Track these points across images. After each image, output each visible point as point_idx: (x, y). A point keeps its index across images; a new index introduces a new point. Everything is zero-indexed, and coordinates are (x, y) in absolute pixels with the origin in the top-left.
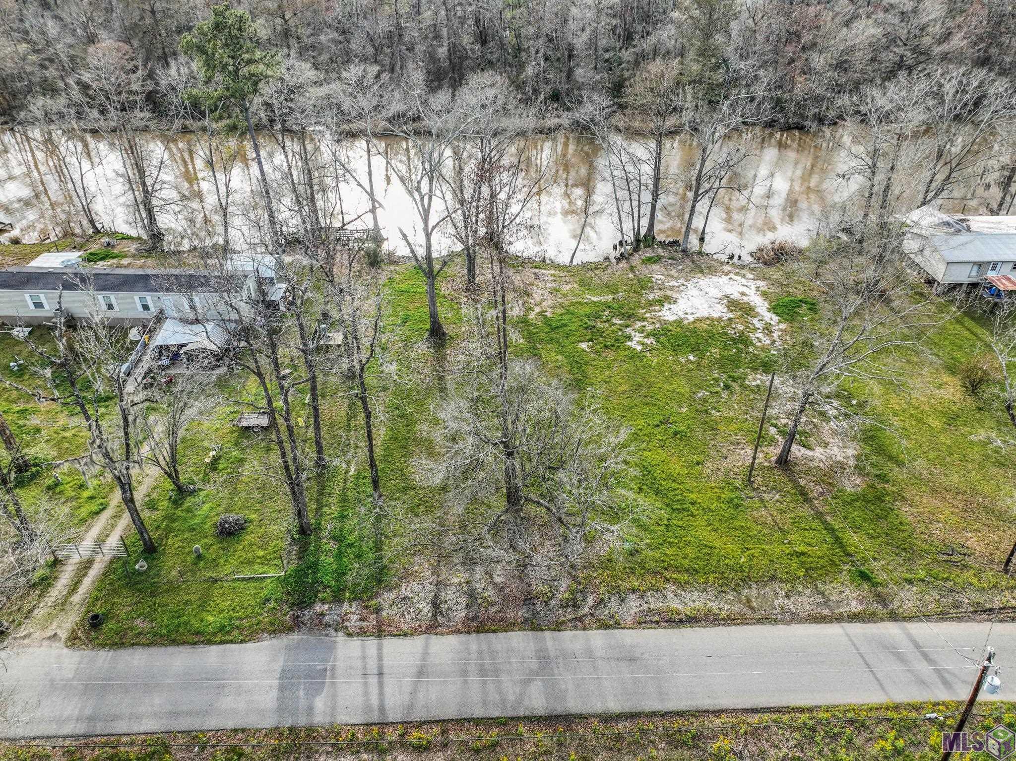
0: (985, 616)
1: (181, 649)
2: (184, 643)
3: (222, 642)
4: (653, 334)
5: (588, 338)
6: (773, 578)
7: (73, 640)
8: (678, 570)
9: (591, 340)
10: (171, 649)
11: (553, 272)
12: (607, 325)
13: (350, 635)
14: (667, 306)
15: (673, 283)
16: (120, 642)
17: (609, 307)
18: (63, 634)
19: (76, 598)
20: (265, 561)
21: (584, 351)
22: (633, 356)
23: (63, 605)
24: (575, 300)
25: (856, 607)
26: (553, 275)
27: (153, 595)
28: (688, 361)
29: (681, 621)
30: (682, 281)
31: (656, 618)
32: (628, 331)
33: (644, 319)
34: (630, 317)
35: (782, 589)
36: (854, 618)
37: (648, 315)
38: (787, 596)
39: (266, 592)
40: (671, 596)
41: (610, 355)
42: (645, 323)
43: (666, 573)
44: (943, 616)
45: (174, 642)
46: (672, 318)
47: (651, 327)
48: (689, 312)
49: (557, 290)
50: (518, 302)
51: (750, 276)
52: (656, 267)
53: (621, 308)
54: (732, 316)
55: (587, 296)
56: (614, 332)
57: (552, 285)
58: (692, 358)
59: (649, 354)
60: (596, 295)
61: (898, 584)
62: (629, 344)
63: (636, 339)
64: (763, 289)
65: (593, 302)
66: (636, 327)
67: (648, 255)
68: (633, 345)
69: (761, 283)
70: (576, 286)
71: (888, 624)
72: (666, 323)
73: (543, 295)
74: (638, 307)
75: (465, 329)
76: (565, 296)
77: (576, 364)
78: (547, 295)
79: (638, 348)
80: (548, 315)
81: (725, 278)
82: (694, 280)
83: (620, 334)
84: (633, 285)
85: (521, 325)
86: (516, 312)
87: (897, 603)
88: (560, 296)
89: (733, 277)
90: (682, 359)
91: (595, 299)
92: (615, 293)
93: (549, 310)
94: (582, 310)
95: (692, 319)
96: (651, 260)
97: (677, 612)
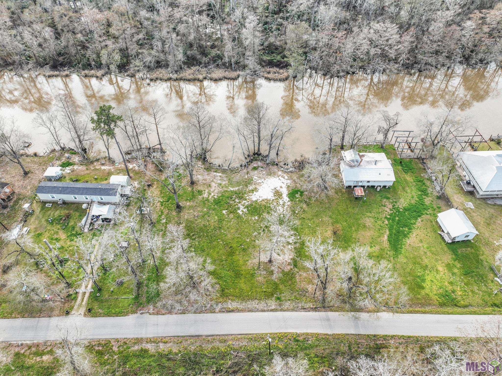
0: (303, 310)
1: (111, 318)
2: (111, 316)
3: (120, 316)
4: (247, 207)
5: (226, 208)
6: (256, 299)
7: (85, 315)
8: (233, 296)
9: (227, 209)
10: (108, 318)
11: (220, 174)
12: (233, 202)
13: (150, 314)
14: (255, 192)
15: (260, 181)
16: (96, 315)
17: (236, 193)
18: (83, 314)
19: (84, 303)
20: (129, 293)
21: (224, 214)
22: (239, 217)
23: (80, 305)
24: (225, 189)
25: (273, 307)
26: (220, 176)
27: (102, 303)
28: (255, 219)
29: (230, 311)
30: (263, 180)
31: (224, 310)
32: (239, 205)
33: (246, 199)
34: (241, 198)
35: (257, 301)
36: (272, 310)
37: (247, 198)
38: (258, 304)
39: (130, 302)
40: (229, 304)
41: (232, 216)
42: (246, 202)
43: (230, 297)
44: (293, 310)
45: (109, 316)
46: (254, 199)
47: (247, 204)
48: (261, 196)
49: (220, 184)
50: (207, 191)
51: (286, 177)
52: (256, 172)
53: (240, 194)
54: (274, 198)
55: (230, 188)
56: (235, 205)
57: (219, 182)
58: (256, 218)
59: (243, 216)
60: (233, 187)
61: (286, 301)
62: (238, 211)
63: (241, 209)
64: (288, 184)
65: (231, 191)
66: (243, 203)
67: (255, 165)
68: (240, 212)
69: (289, 181)
70: (227, 182)
71: (279, 312)
72: (252, 201)
73: (215, 187)
74: (245, 193)
75: (188, 204)
76: (222, 187)
77: (220, 220)
78: (217, 187)
79: (241, 213)
80: (216, 197)
81: (278, 178)
82: (267, 179)
83: (237, 206)
84: (246, 182)
85: (206, 202)
86: (206, 195)
87: (283, 306)
88: (221, 187)
89: (280, 178)
90: (253, 218)
91: (232, 189)
92: (239, 186)
93: (216, 194)
94: (227, 195)
95: (261, 200)
96: (255, 168)
97: (229, 308)
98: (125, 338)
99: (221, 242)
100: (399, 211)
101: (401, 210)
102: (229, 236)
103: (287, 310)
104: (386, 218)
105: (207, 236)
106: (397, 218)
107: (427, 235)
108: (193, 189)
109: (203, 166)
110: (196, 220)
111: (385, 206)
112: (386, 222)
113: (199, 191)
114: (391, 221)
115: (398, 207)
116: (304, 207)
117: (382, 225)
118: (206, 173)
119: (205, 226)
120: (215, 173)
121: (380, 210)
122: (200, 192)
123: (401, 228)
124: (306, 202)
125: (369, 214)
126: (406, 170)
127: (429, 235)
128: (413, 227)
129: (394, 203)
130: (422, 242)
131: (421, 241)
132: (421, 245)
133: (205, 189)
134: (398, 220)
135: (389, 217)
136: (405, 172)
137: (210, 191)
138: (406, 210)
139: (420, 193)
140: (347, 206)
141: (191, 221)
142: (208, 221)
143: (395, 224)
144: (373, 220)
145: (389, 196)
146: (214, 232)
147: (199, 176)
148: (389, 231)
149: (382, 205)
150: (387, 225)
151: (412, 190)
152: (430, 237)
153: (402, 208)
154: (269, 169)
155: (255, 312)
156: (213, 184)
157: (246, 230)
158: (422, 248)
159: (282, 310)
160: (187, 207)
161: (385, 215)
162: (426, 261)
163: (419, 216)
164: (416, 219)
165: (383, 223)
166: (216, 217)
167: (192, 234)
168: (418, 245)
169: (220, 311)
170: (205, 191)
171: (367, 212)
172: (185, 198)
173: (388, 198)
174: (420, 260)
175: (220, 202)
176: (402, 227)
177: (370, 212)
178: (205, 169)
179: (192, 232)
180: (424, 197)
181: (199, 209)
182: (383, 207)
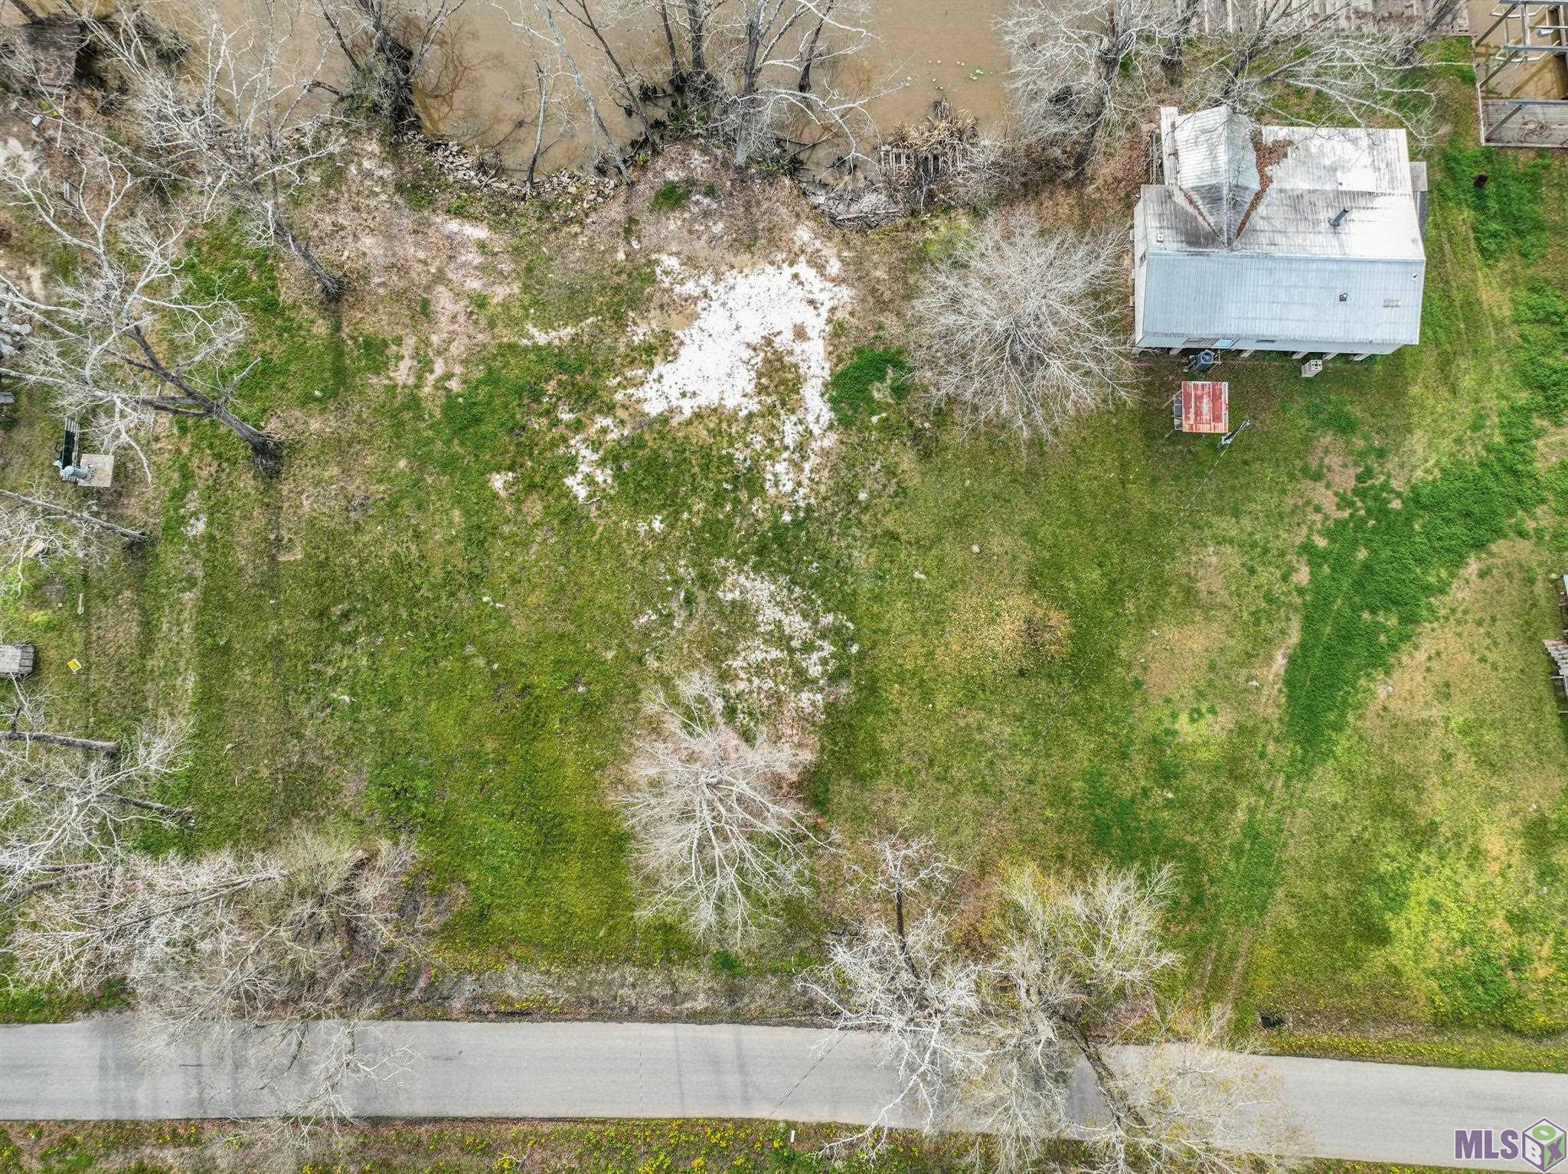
3: (34, 1022)
4: (615, 457)
5: (508, 459)
6: (627, 960)
8: (529, 942)
9: (511, 468)
11: (480, 232)
12: (544, 421)
15: (690, 288)
17: (560, 366)
21: (496, 496)
22: (569, 516)
24: (507, 337)
25: (701, 1003)
26: (482, 246)
28: (651, 534)
29: (512, 1014)
30: (706, 280)
31: (485, 1008)
32: (576, 442)
33: (609, 409)
34: (588, 398)
35: (630, 972)
36: (693, 1017)
37: (619, 396)
38: (634, 985)
40: (509, 977)
41: (535, 507)
42: (608, 422)
43: (512, 949)
44: (785, 1019)
46: (654, 408)
47: (616, 435)
48: (689, 389)
49: (481, 302)
50: (411, 341)
51: (834, 267)
52: (674, 223)
53: (580, 370)
54: (755, 408)
55: (529, 327)
56: (553, 445)
57: (474, 284)
58: (657, 525)
59: (594, 512)
60: (546, 325)
61: (761, 974)
62: (570, 481)
63: (584, 468)
64: (840, 315)
65: (537, 348)
66: (592, 431)
67: (671, 175)
68: (575, 484)
69: (845, 293)
70: (516, 288)
71: (724, 1027)
72: (644, 422)
73: (454, 318)
74: (609, 365)
75: (315, 425)
76: (492, 324)
77: (479, 536)
78: (462, 319)
79: (582, 493)
80: (454, 385)
81: (788, 271)
82: (730, 277)
83: (561, 451)
84: (618, 289)
85: (407, 416)
86: (403, 373)
87: (746, 1000)
88: (483, 322)
89: (802, 268)
90: (642, 527)
91: (542, 339)
92: (579, 318)
93: (458, 369)
94: (513, 372)
95: (688, 413)
96: (672, 197)
97: (508, 1001)
98: (66, 1122)
99: (481, 662)
100: (1381, 512)
101: (1396, 505)
102: (520, 625)
103: (761, 1019)
104: (1307, 549)
105: (413, 626)
106: (1362, 554)
107: (1483, 660)
108: (337, 328)
109: (386, 172)
110: (358, 529)
111: (1317, 477)
112: (1303, 576)
113: (368, 345)
114: (1326, 569)
115: (1384, 487)
116: (905, 466)
117: (1279, 588)
118: (407, 223)
119: (402, 566)
120: (454, 225)
121: (1290, 502)
122: (376, 351)
123: (1366, 615)
124: (917, 436)
125: (1225, 525)
126: (1494, 235)
127: (1493, 656)
128: (1431, 609)
129: (1372, 461)
130: (1448, 696)
131: (1444, 692)
132: (1436, 712)
133: (399, 331)
134: (1367, 567)
135: (1321, 543)
136: (1483, 251)
137: (429, 344)
138: (1424, 507)
139: (1523, 397)
140: (1124, 467)
141: (331, 536)
142: (417, 535)
143: (1345, 586)
144: (1236, 562)
145: (1356, 411)
146: (444, 602)
147: (368, 241)
148: (1305, 629)
149: (1305, 470)
150: (1301, 592)
151: (1485, 379)
152: (1494, 667)
153: (1405, 491)
154: (748, 206)
155: (619, 1019)
156: (444, 302)
157: (603, 597)
158: (1437, 732)
159: (738, 1018)
160: (312, 447)
161: (1305, 531)
162: (1437, 803)
163: (1479, 545)
164: (1460, 561)
165: (1285, 578)
166: (456, 513)
167: (337, 610)
168: (1425, 715)
169: (473, 1013)
170: (398, 341)
171: (1220, 512)
172: (297, 387)
173: (1345, 426)
174: (1412, 793)
175: (477, 420)
176: (1373, 611)
177: (1236, 514)
178: (400, 188)
179: (337, 601)
180: (1537, 422)
181: (370, 461)
182: (1306, 484)
